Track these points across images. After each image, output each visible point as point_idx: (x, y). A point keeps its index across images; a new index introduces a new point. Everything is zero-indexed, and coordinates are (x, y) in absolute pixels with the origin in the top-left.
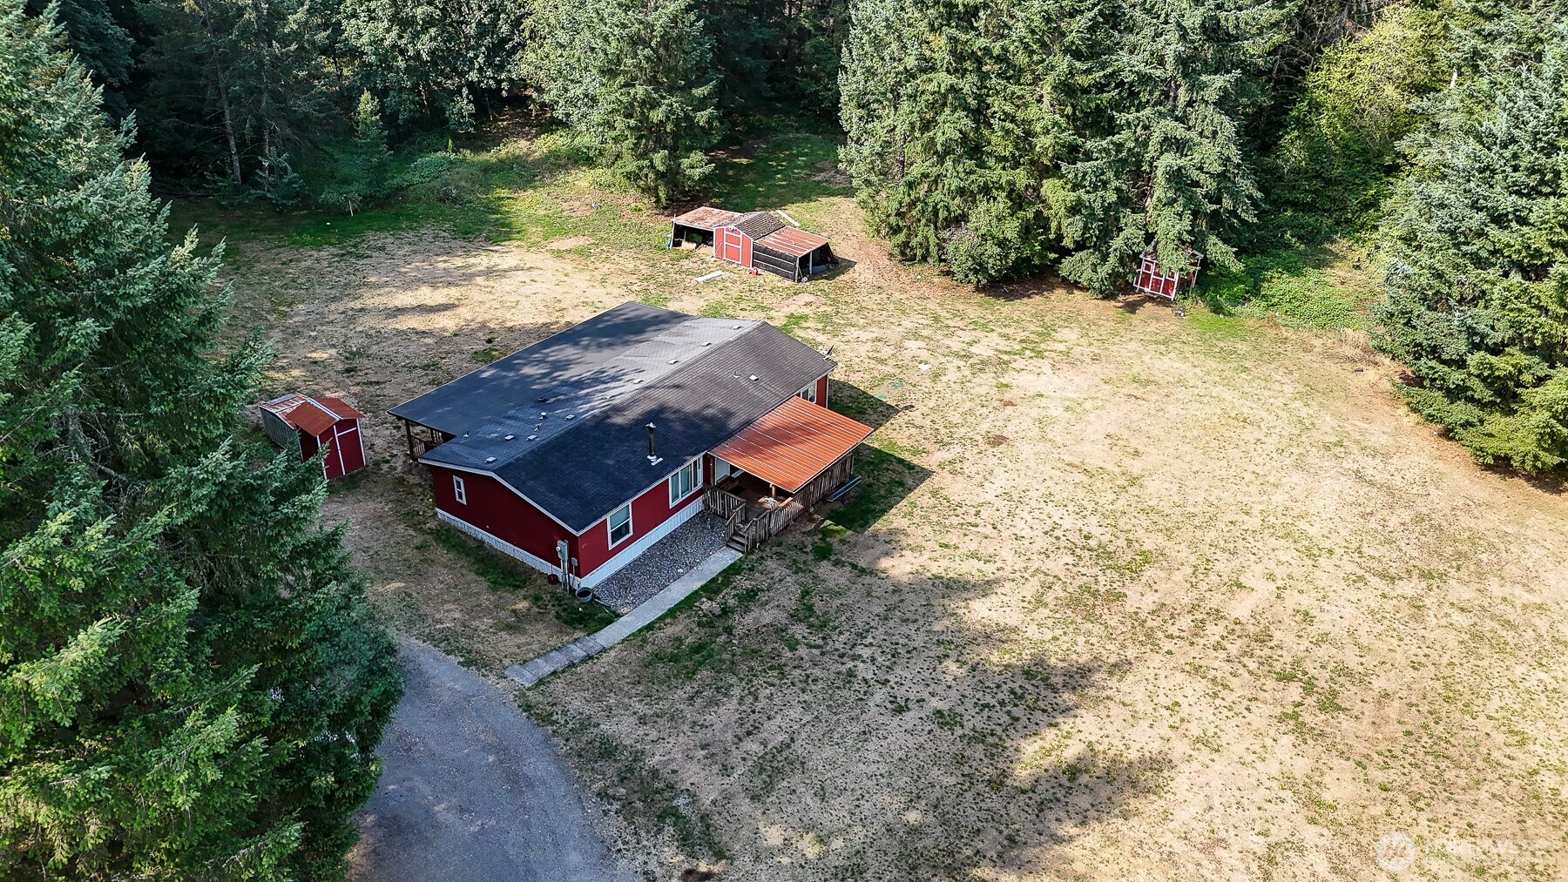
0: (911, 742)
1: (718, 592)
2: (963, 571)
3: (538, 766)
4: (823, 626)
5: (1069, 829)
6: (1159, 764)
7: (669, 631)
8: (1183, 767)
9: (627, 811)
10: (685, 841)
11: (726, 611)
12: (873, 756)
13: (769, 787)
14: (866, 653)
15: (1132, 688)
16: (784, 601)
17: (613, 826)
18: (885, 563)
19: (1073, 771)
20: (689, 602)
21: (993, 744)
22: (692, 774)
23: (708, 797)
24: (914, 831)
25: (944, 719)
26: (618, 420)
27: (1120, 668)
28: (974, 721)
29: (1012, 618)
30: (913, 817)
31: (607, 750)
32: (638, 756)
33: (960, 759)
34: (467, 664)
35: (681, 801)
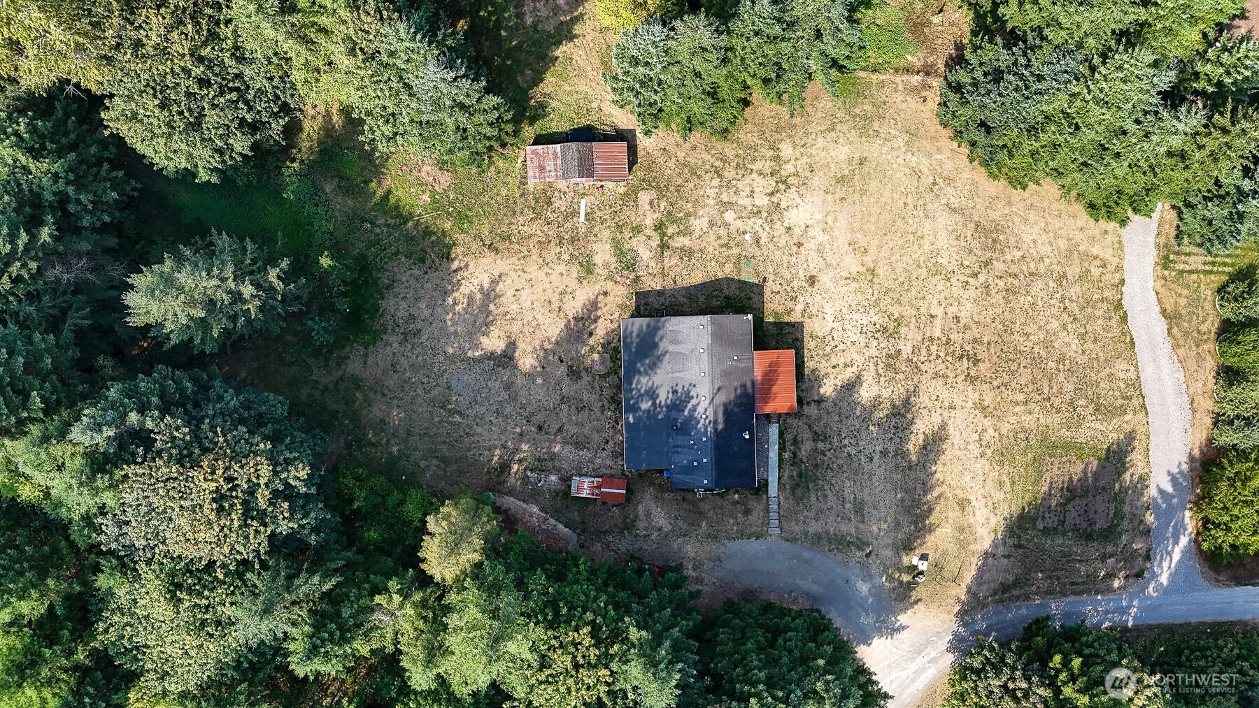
0: (882, 469)
1: (785, 447)
2: (847, 377)
3: (807, 554)
4: (825, 439)
5: (934, 468)
6: (943, 426)
7: (786, 475)
8: (950, 423)
9: (839, 550)
10: (859, 548)
11: (794, 454)
12: (877, 484)
13: (863, 516)
14: (846, 442)
15: (923, 399)
16: (806, 436)
17: (840, 556)
18: (822, 391)
19: (925, 447)
20: (781, 460)
21: (901, 453)
22: (844, 528)
23: (853, 531)
24: (903, 500)
25: (884, 453)
26: (720, 427)
27: (915, 392)
28: (892, 448)
29: (875, 391)
30: (899, 496)
31: (818, 537)
32: (827, 532)
33: (897, 466)
34: (757, 538)
35: (848, 538)
